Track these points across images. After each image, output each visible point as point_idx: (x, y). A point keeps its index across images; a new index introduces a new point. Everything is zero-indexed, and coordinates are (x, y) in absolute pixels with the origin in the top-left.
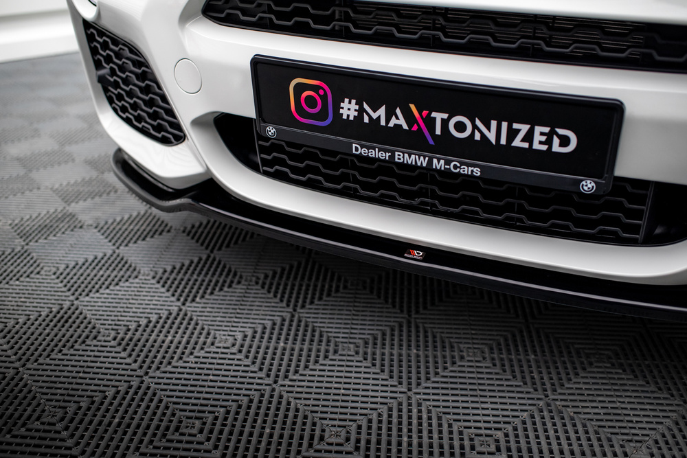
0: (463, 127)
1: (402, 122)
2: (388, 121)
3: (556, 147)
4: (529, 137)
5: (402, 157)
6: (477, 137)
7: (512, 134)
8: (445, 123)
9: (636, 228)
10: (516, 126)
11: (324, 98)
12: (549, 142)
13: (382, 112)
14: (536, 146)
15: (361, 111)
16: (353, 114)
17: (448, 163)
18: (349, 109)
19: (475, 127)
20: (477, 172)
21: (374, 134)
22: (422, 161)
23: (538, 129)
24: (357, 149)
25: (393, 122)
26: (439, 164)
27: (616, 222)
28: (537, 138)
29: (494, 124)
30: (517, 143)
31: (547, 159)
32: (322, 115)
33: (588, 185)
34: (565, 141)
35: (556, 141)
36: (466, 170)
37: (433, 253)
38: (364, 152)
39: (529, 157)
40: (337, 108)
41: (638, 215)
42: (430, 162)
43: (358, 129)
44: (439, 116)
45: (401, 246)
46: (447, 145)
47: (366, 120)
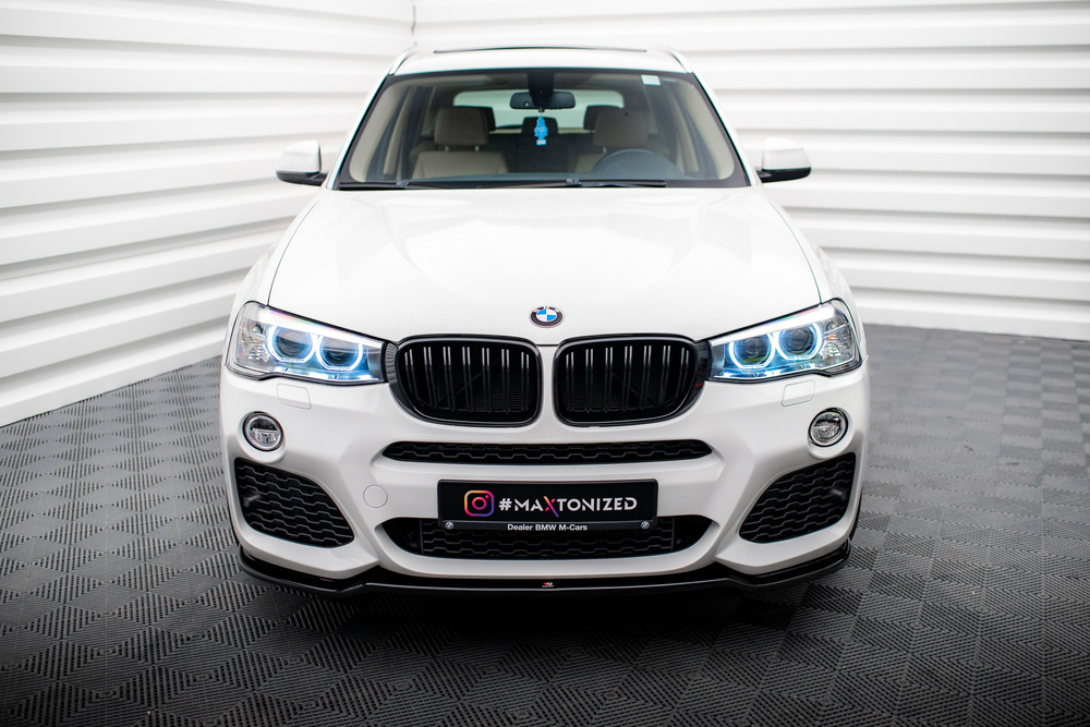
0: (575, 505)
1: (540, 507)
2: (530, 507)
3: (627, 508)
4: (612, 505)
5: (539, 527)
6: (584, 508)
7: (603, 504)
8: (565, 504)
9: (668, 543)
10: (604, 500)
11: (489, 500)
12: (623, 505)
13: (527, 503)
14: (616, 508)
15: (513, 504)
16: (508, 507)
17: (568, 526)
18: (505, 504)
19: (582, 503)
20: (585, 528)
21: (522, 516)
22: (553, 528)
23: (616, 500)
24: (511, 527)
25: (534, 507)
26: (563, 528)
27: (658, 541)
28: (616, 504)
29: (593, 500)
30: (606, 508)
31: (623, 514)
32: (487, 510)
33: (645, 524)
34: (631, 503)
35: (626, 504)
36: (578, 528)
37: (558, 582)
38: (516, 528)
39: (613, 515)
40: (497, 504)
41: (668, 535)
42: (558, 527)
43: (512, 515)
44: (561, 501)
45: (538, 582)
46: (567, 516)
47: (517, 509)
